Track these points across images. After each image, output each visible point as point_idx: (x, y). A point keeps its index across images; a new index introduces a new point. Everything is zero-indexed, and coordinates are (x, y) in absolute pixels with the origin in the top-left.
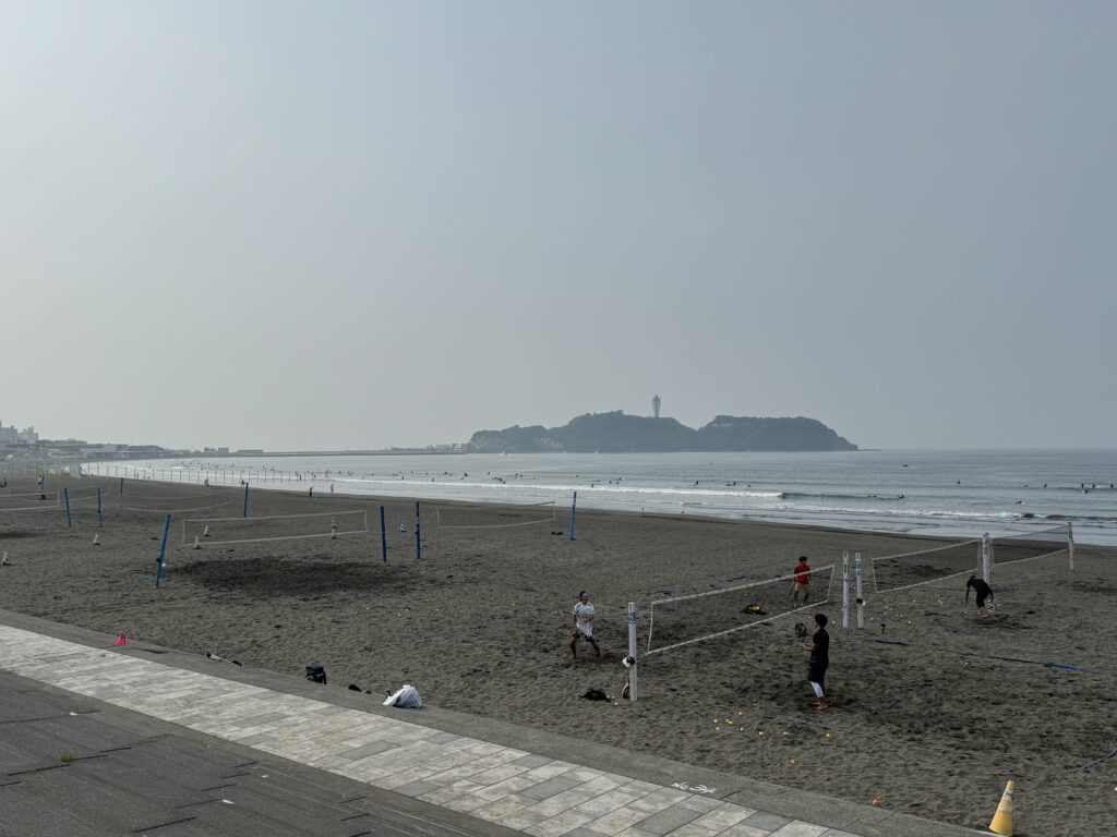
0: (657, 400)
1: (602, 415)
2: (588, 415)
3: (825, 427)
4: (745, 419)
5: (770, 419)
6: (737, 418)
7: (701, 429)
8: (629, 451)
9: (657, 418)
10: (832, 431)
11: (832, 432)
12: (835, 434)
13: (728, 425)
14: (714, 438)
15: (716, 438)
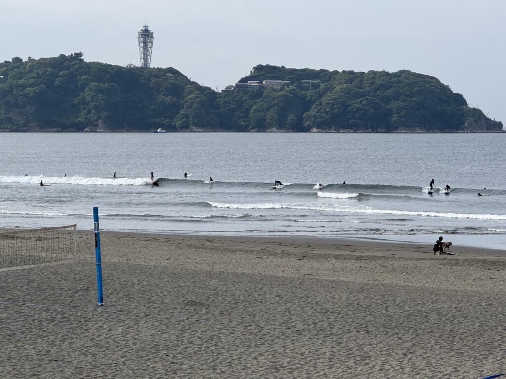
0: (146, 34)
1: (43, 62)
2: (17, 60)
3: (446, 89)
4: (307, 74)
5: (351, 72)
6: (293, 71)
7: (228, 91)
8: (94, 128)
9: (146, 67)
10: (459, 96)
11: (459, 100)
12: (464, 102)
13: (276, 84)
14: (252, 108)
15: (254, 107)
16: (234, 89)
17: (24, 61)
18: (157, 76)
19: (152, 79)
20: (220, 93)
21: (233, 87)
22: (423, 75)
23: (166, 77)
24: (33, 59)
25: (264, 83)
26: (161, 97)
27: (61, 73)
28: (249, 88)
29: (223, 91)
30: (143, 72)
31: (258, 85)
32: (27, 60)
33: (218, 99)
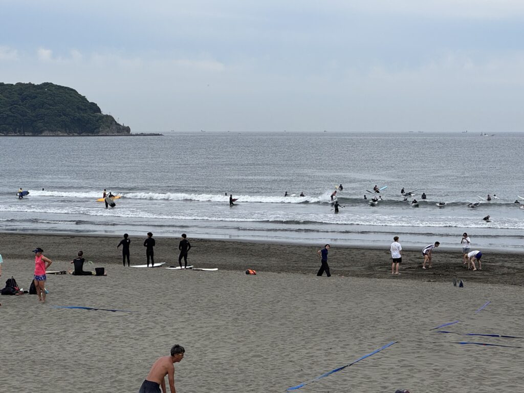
10: (94, 105)
22: (63, 87)
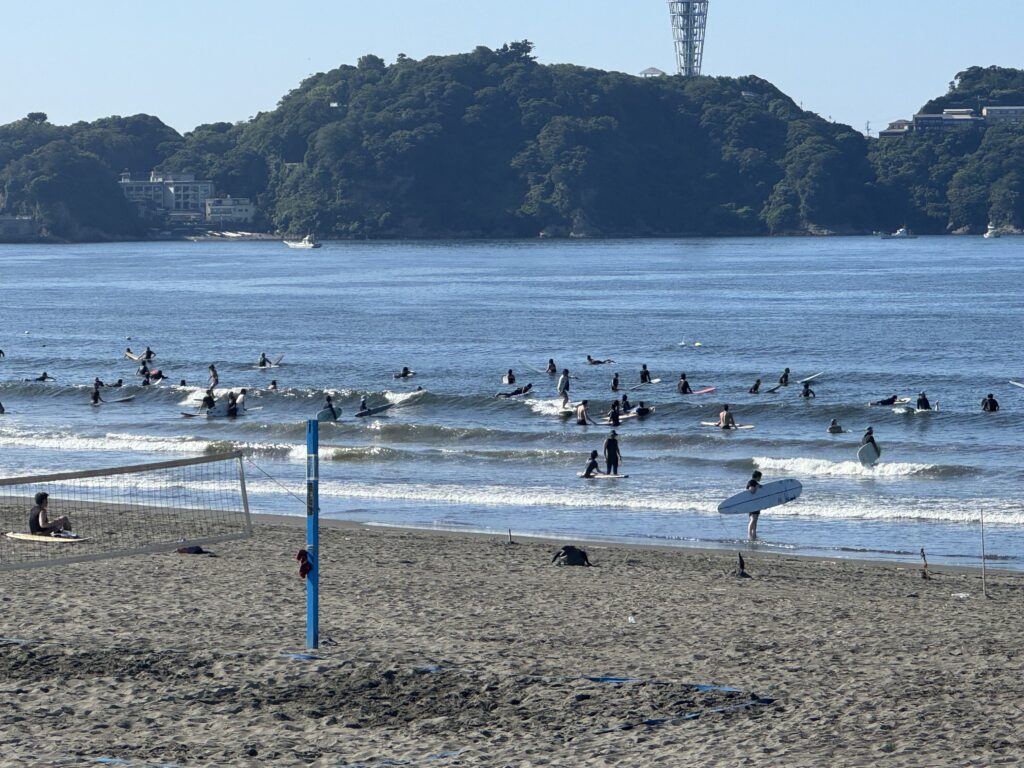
1: (437, 67)
2: (372, 62)
7: (893, 136)
8: (562, 230)
9: (690, 77)
14: (955, 176)
15: (961, 173)
16: (911, 128)
17: (387, 65)
18: (718, 98)
19: (705, 106)
20: (876, 140)
21: (907, 123)
23: (739, 101)
24: (410, 60)
25: (984, 112)
26: (729, 150)
27: (479, 94)
28: (948, 125)
29: (882, 134)
30: (683, 88)
31: (968, 117)
32: (395, 63)
33: (870, 154)
